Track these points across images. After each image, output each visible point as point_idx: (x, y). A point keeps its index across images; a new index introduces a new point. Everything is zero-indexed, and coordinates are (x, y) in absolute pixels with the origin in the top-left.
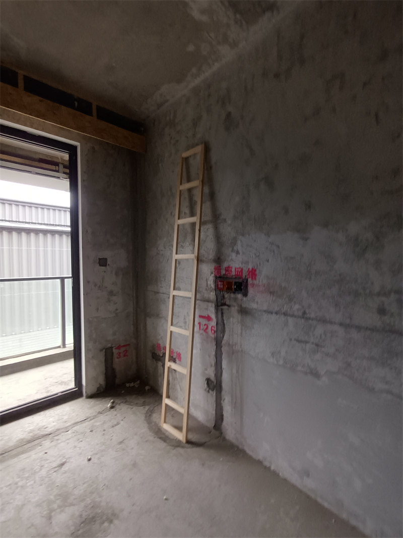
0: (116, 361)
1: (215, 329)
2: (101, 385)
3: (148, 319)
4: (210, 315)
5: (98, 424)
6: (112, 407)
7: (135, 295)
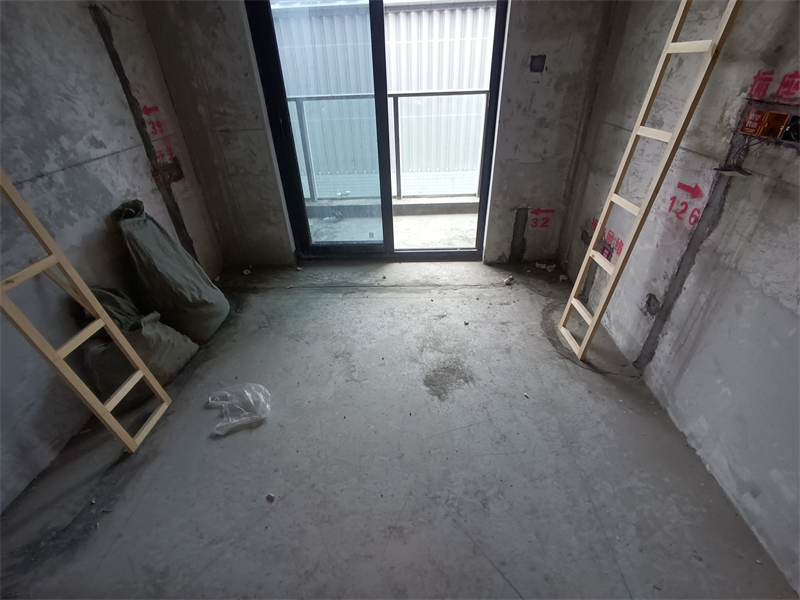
0: (529, 228)
1: (699, 216)
2: (504, 254)
3: (591, 175)
4: (701, 186)
5: (487, 295)
6: (508, 284)
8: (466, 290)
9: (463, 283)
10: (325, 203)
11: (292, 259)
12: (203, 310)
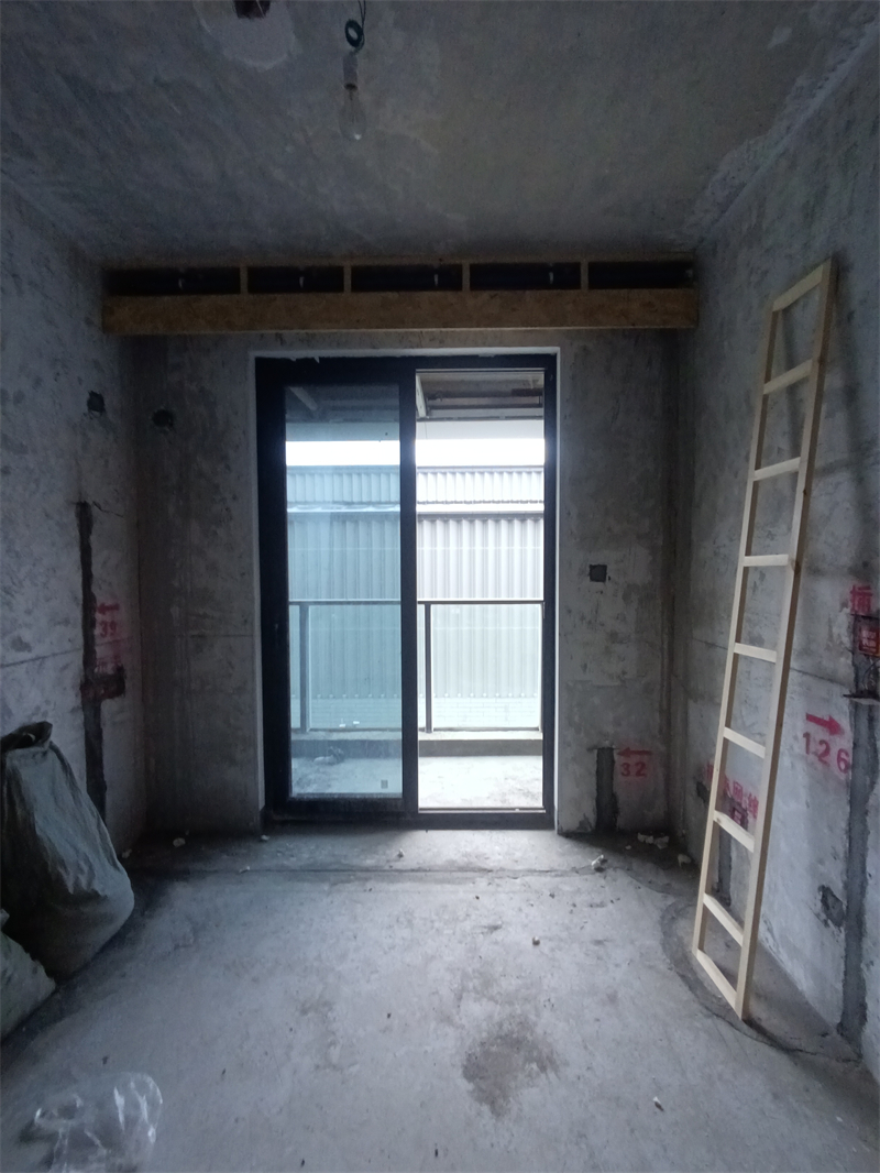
0: (619, 779)
1: (850, 760)
3: (691, 704)
4: (836, 718)
5: (567, 888)
6: (599, 869)
7: (665, 647)
8: (531, 879)
9: (526, 867)
10: (320, 736)
11: (257, 819)
12: (87, 909)
